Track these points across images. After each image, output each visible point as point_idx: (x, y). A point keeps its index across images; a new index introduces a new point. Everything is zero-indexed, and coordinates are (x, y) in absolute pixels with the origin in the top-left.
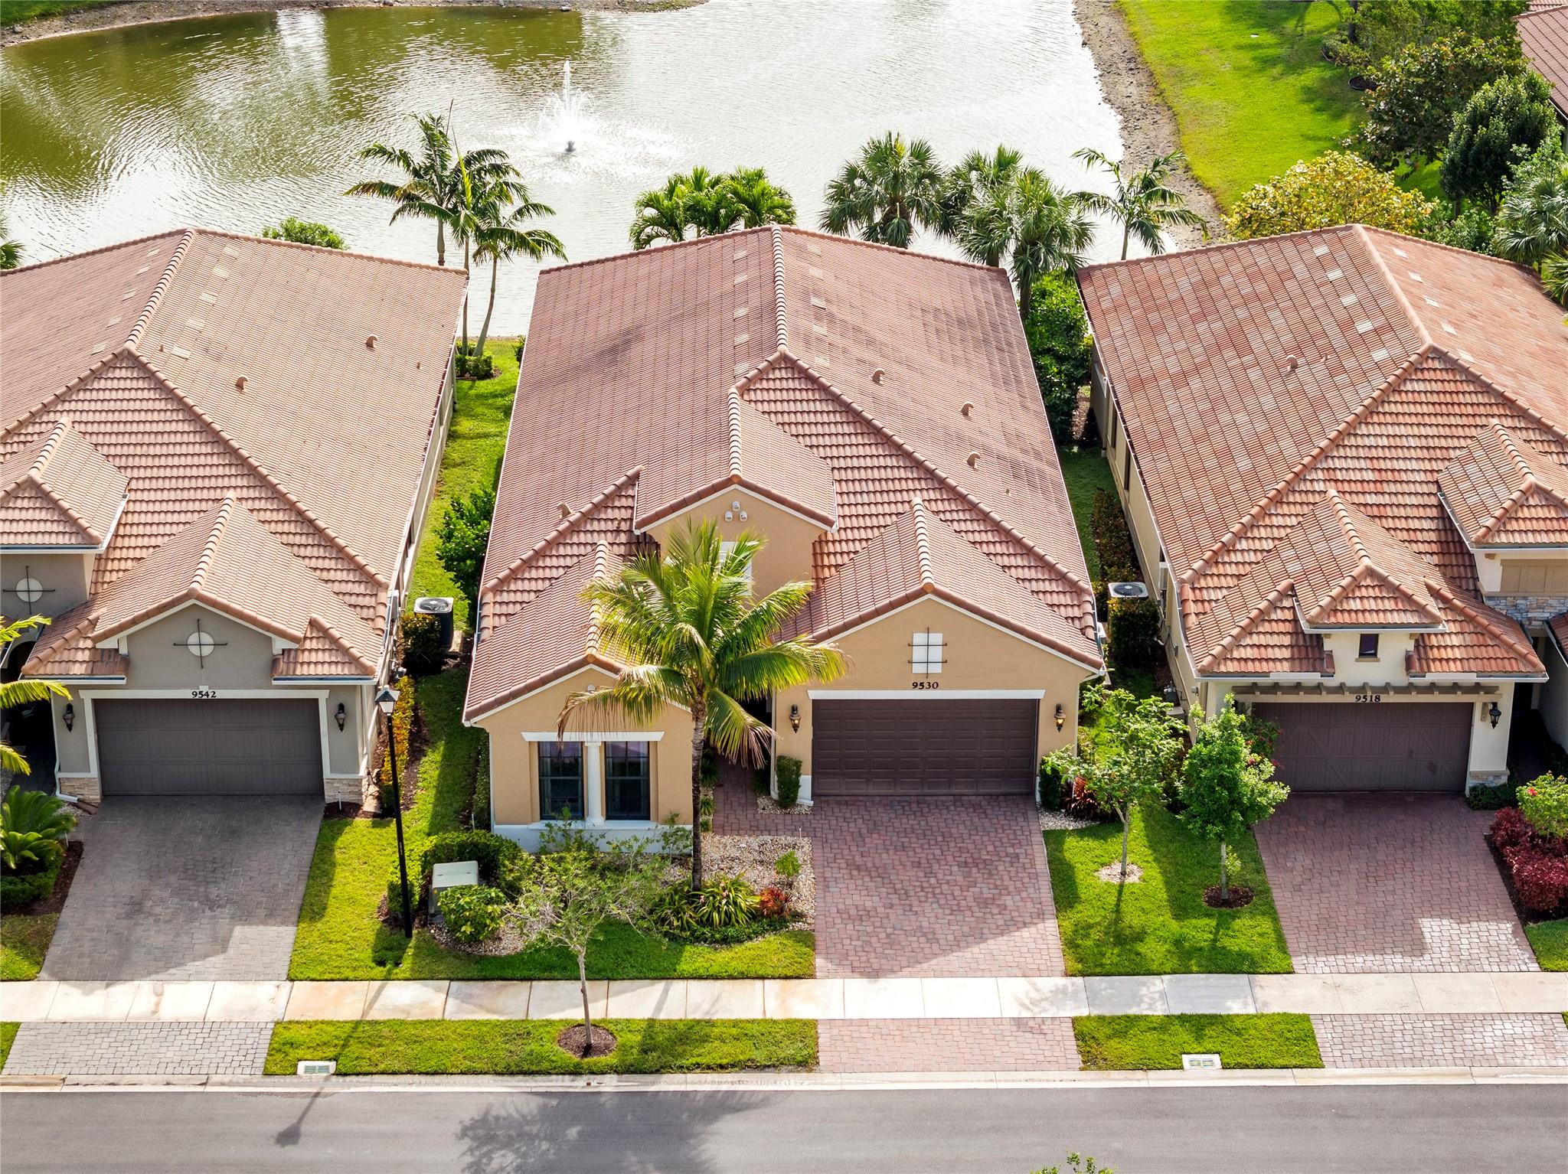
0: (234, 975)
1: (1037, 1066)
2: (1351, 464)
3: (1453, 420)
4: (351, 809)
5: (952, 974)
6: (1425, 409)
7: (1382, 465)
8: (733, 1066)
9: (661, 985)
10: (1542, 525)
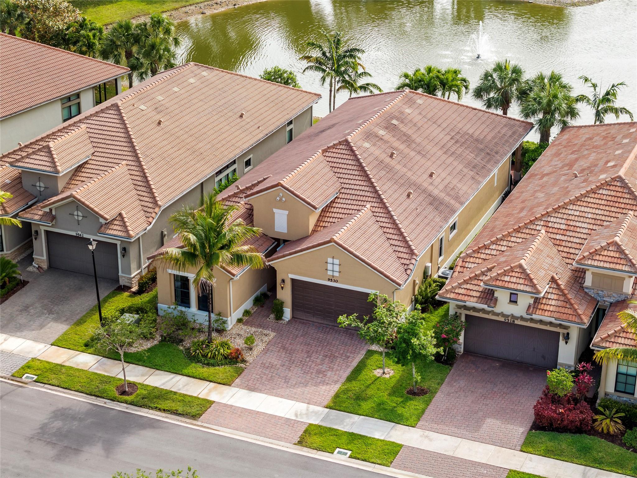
0: (35, 340)
1: (279, 439)
2: (558, 220)
3: (613, 209)
4: (126, 288)
5: (282, 397)
6: (603, 202)
7: (571, 223)
8: (169, 411)
9: (173, 375)
10: (610, 259)
